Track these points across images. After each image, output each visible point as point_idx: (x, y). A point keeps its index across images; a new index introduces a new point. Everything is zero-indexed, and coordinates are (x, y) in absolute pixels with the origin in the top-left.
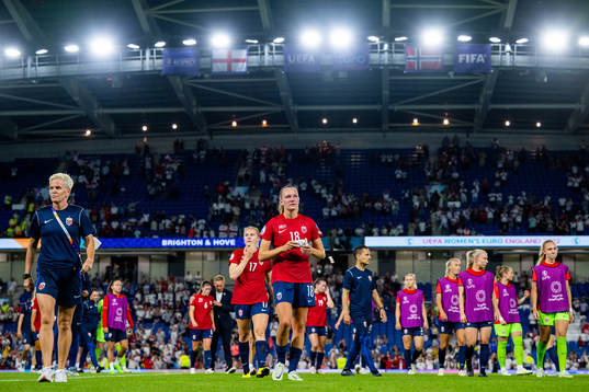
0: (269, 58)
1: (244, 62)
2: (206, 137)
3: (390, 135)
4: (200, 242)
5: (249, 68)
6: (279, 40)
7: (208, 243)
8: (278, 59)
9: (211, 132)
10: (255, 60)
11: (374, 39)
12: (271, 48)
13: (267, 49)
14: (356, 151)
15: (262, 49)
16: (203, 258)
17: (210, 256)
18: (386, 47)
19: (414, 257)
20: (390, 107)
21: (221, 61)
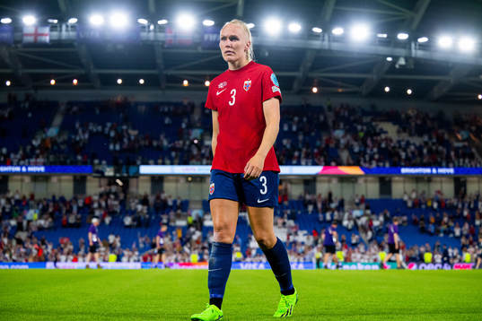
0: (65, 34)
1: (47, 36)
2: (32, 92)
3: (168, 92)
4: (18, 169)
5: (51, 41)
6: (73, 21)
7: (24, 169)
8: (72, 34)
9: (36, 88)
10: (55, 34)
11: (143, 21)
12: (67, 26)
13: (64, 27)
14: (142, 104)
15: (61, 27)
16: (22, 181)
17: (27, 179)
18: (152, 27)
19: (177, 181)
20: (165, 72)
21: (30, 35)
